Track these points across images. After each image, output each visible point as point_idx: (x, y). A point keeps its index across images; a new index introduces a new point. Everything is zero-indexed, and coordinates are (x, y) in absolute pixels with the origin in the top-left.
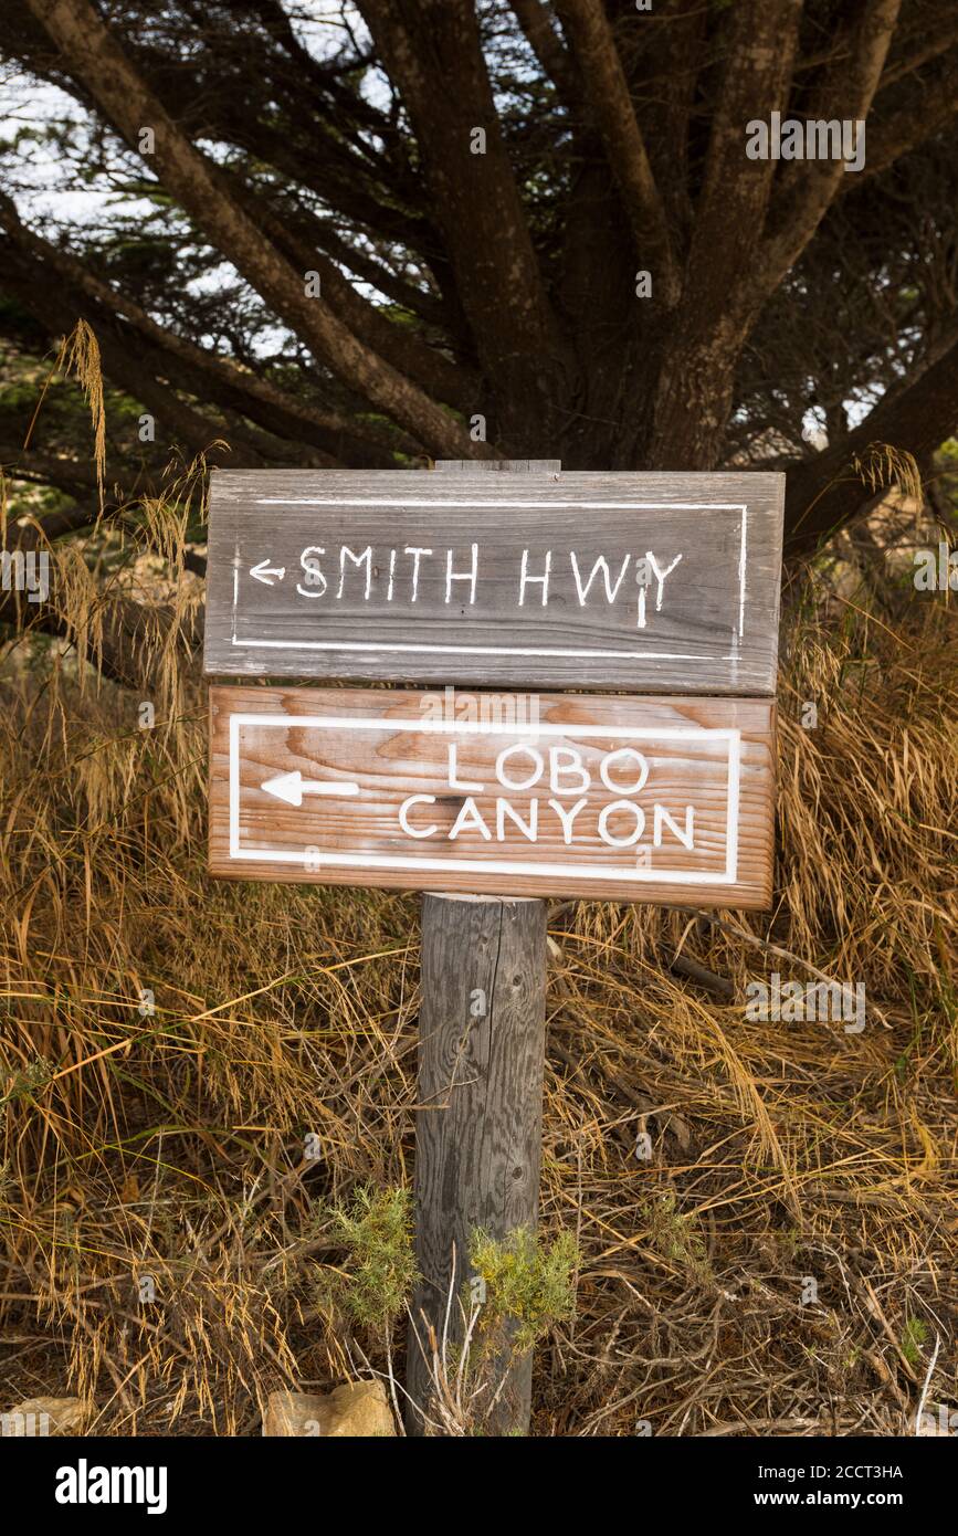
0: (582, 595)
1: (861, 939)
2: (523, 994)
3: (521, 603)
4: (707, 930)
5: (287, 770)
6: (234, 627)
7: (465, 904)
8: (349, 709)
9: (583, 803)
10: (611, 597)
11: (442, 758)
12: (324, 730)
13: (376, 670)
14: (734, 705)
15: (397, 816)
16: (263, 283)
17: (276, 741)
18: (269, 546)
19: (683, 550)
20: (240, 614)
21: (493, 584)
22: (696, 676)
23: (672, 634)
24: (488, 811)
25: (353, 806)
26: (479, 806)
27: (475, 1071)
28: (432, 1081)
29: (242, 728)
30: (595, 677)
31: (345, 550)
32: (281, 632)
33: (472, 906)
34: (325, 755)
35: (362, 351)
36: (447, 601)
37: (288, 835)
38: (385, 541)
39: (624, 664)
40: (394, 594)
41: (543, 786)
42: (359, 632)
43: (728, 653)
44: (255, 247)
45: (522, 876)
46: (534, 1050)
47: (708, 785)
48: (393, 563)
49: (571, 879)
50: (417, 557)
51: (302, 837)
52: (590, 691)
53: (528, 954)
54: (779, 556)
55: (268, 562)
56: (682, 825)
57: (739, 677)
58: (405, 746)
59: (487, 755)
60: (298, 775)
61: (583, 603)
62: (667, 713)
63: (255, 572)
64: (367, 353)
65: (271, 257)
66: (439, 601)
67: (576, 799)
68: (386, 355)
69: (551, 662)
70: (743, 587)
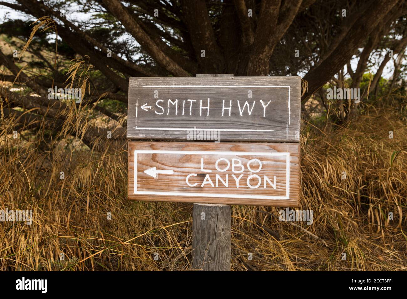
0: (241, 113)
1: (316, 220)
2: (224, 234)
3: (223, 116)
4: (270, 219)
5: (152, 166)
6: (136, 124)
7: (207, 206)
8: (171, 148)
9: (242, 175)
10: (250, 113)
11: (199, 162)
12: (163, 154)
13: (179, 136)
14: (288, 145)
15: (185, 180)
16: (137, 36)
17: (149, 158)
18: (147, 100)
19: (271, 99)
20: (138, 120)
21: (214, 110)
22: (276, 137)
23: (269, 124)
24: (213, 178)
25: (172, 177)
26: (210, 177)
27: (210, 258)
28: (197, 262)
29: (138, 154)
30: (245, 137)
31: (170, 100)
32: (150, 125)
33: (209, 207)
34: (163, 162)
35: (164, 56)
36: (200, 115)
37: (152, 187)
38: (182, 97)
39: (254, 133)
40: (184, 113)
41: (230, 170)
42: (174, 125)
43: (285, 130)
44: (135, 26)
45: (224, 198)
46: (228, 252)
47: (280, 169)
48: (184, 104)
49: (239, 199)
50: (191, 102)
51: (156, 187)
52: (244, 141)
53: (226, 222)
54: (300, 101)
55: (146, 104)
56: (272, 182)
57: (289, 137)
58: (187, 159)
59: (212, 161)
60: (155, 168)
61: (241, 115)
62: (267, 148)
63: (142, 107)
64: (166, 56)
65: (139, 29)
66: (198, 115)
67: (240, 174)
68: (171, 57)
69: (232, 133)
70: (289, 110)
